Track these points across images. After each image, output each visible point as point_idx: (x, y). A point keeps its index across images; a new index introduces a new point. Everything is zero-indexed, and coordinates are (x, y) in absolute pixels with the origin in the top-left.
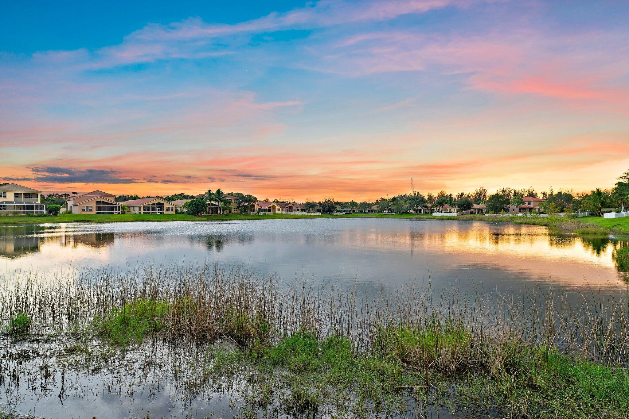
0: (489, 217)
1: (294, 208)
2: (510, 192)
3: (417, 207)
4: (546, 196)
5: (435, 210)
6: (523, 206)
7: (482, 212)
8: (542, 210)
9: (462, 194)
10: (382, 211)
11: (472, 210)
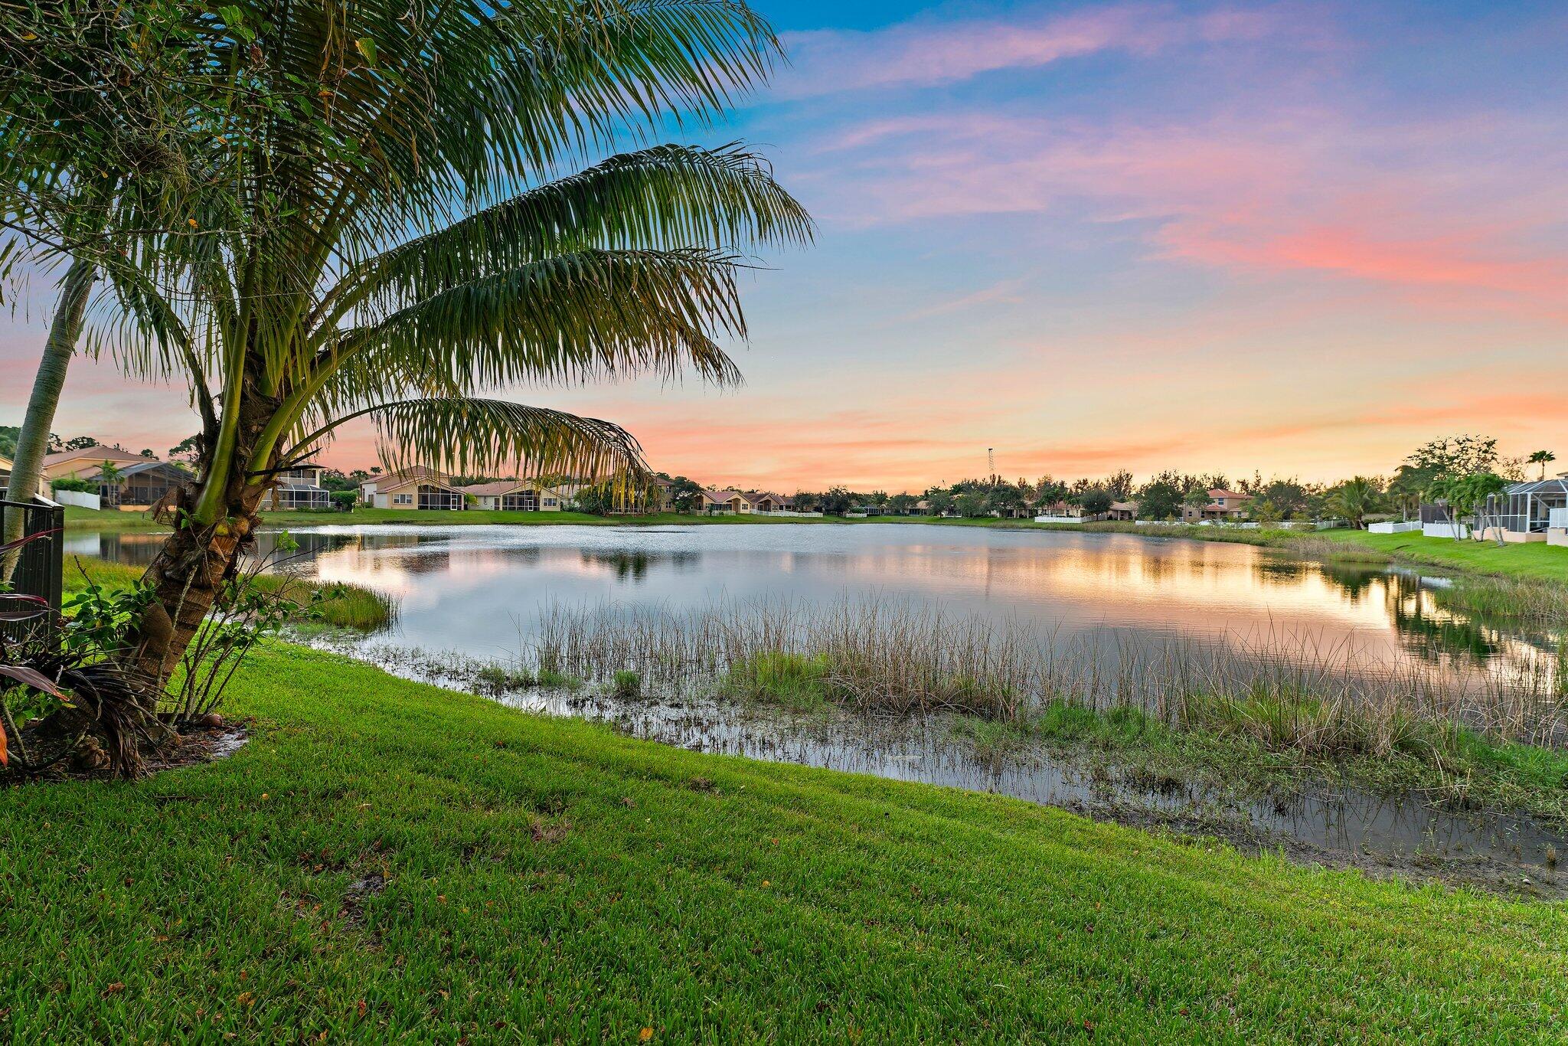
0: (1145, 528)
1: (773, 503)
2: (1177, 479)
3: (1005, 505)
4: (1247, 487)
5: (1040, 512)
6: (1210, 507)
7: (1130, 518)
8: (1245, 515)
9: (1085, 482)
10: (937, 512)
11: (1110, 513)
